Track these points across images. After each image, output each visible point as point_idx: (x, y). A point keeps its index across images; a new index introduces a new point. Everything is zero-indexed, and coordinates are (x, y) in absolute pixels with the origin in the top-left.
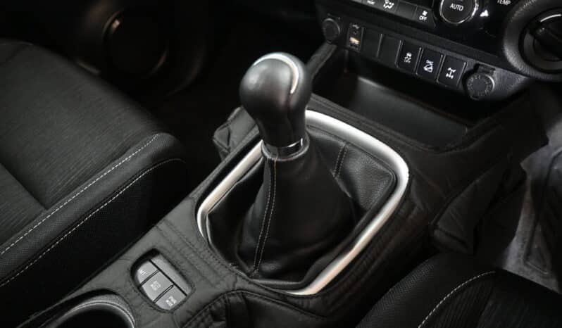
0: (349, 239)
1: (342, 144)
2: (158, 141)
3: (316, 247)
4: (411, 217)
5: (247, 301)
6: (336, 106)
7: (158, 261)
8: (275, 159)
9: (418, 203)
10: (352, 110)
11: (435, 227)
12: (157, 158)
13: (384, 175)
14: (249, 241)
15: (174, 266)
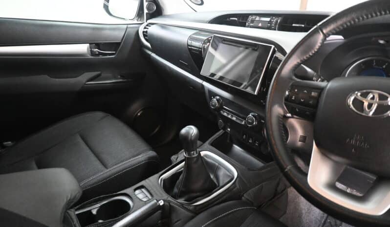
0: (211, 193)
1: (217, 164)
2: (152, 153)
3: (198, 194)
4: (234, 190)
5: (170, 205)
6: (217, 151)
7: (143, 190)
8: (187, 156)
9: (238, 186)
10: (229, 156)
11: (243, 196)
12: (150, 158)
13: (229, 176)
14: (176, 190)
15: (148, 191)
